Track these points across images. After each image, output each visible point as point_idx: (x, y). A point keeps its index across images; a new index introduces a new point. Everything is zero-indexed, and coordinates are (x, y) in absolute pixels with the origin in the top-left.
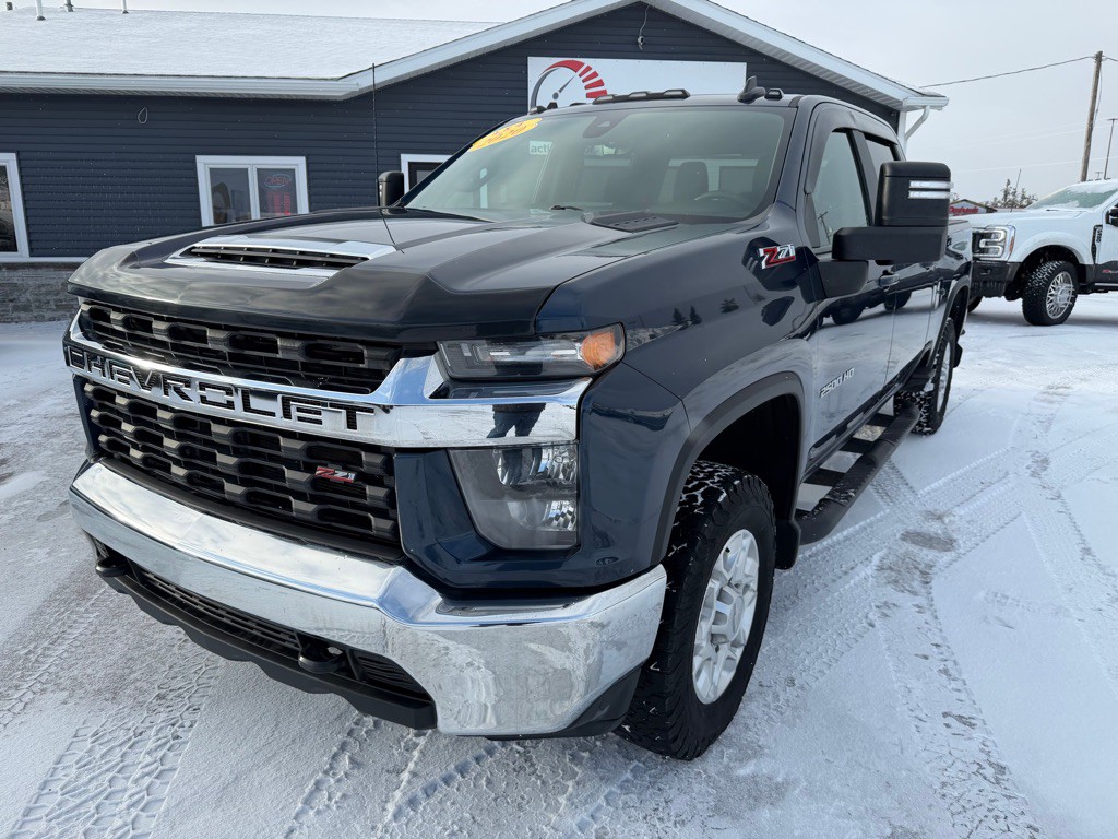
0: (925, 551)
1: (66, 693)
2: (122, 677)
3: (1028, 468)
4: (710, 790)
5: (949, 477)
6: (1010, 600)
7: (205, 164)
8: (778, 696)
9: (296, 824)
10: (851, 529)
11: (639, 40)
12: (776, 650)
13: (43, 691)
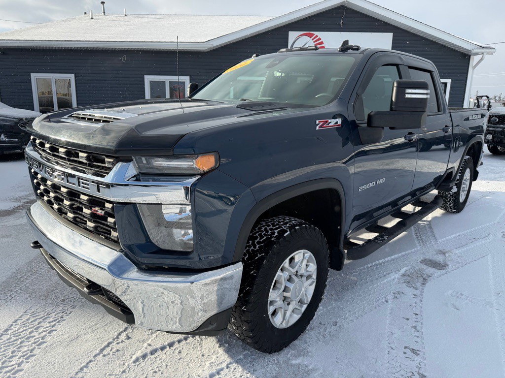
0: (430, 269)
1: (29, 295)
2: (52, 291)
3: (502, 233)
4: (276, 368)
5: (458, 234)
6: (464, 296)
7: (148, 79)
8: (326, 329)
9: (93, 359)
10: (396, 256)
11: (341, 23)
12: (334, 308)
13: (21, 293)
